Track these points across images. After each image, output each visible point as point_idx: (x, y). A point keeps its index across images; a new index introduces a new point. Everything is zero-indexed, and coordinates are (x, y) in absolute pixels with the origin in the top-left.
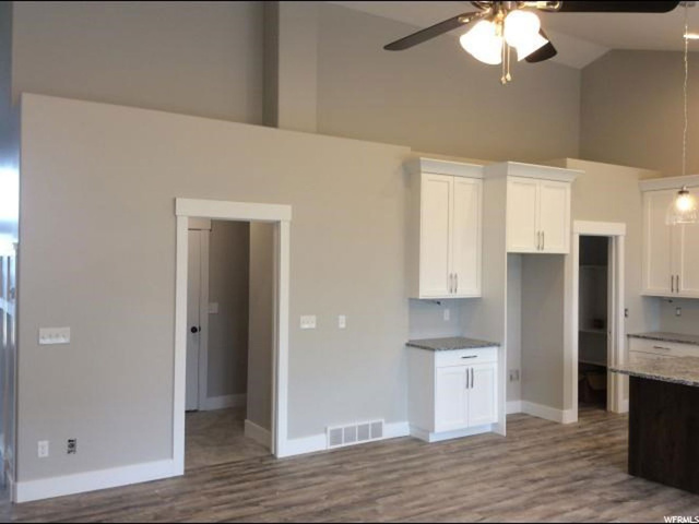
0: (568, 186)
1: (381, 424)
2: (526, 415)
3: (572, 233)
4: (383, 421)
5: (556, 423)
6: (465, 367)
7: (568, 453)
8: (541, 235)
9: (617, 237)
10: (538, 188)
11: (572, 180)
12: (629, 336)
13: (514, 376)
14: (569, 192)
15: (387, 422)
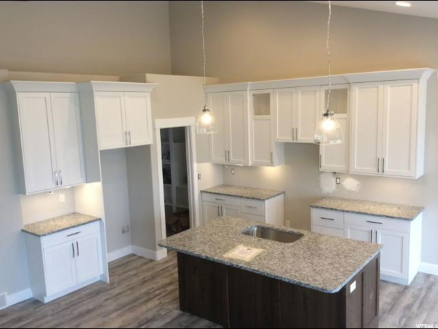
0: (148, 95)
1: (4, 296)
2: (134, 255)
3: (154, 129)
4: (6, 293)
5: (152, 261)
6: (71, 242)
7: (147, 293)
8: (127, 134)
9: (190, 127)
10: (122, 98)
11: (151, 90)
12: (201, 192)
13: (126, 230)
14: (149, 99)
15: (9, 294)
